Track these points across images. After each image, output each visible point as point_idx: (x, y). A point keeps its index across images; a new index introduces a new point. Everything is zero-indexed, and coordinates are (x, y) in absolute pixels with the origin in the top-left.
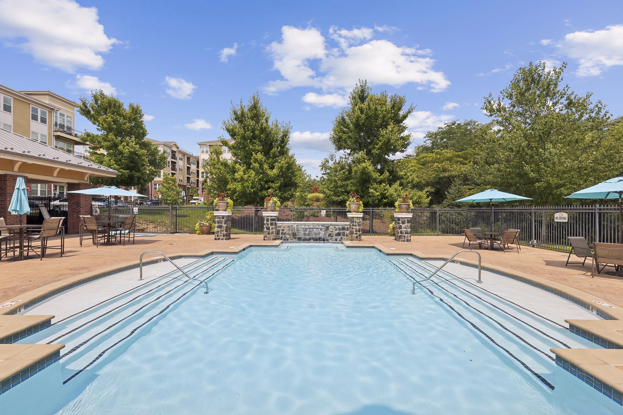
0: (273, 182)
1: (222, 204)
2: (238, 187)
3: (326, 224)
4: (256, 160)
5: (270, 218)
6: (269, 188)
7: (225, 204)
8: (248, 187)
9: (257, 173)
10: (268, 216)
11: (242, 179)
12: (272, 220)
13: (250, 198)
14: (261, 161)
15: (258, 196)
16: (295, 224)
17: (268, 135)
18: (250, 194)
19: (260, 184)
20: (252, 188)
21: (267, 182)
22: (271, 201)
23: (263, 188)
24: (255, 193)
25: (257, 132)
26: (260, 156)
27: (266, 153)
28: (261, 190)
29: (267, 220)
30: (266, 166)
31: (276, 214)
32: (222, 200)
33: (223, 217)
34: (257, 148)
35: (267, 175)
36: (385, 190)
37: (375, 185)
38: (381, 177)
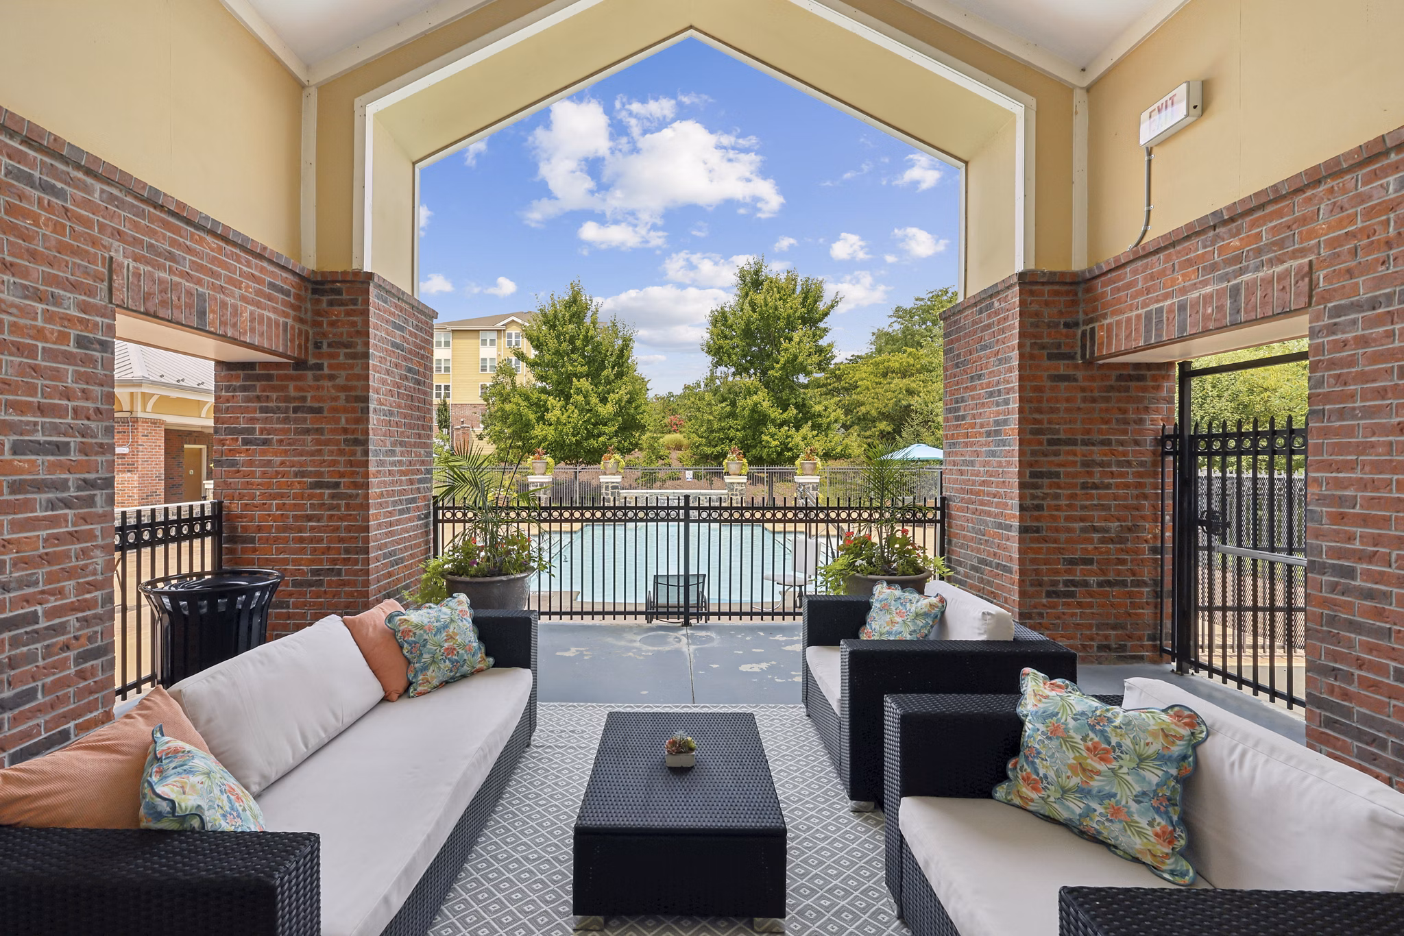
0: (605, 425)
1: (540, 466)
2: (550, 433)
4: (579, 391)
5: (610, 485)
6: (599, 435)
7: (544, 465)
8: (567, 435)
9: (581, 411)
10: (606, 483)
11: (558, 421)
12: (613, 488)
13: (570, 450)
14: (587, 392)
15: (582, 448)
17: (596, 348)
18: (570, 445)
19: (586, 429)
20: (574, 435)
21: (595, 425)
22: (612, 460)
23: (590, 435)
24: (578, 443)
25: (578, 343)
26: (585, 384)
27: (594, 376)
28: (587, 439)
29: (607, 488)
30: (594, 400)
31: (618, 479)
32: (540, 459)
33: (541, 484)
34: (580, 369)
35: (597, 414)
36: (787, 437)
37: (773, 430)
38: (784, 415)
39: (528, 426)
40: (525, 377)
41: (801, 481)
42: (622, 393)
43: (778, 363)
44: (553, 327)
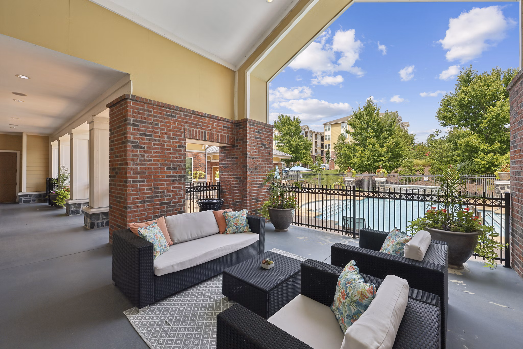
0: (383, 156)
1: (349, 174)
2: (358, 161)
3: (424, 187)
4: (370, 143)
5: (380, 182)
6: (380, 161)
7: (351, 173)
8: (365, 161)
9: (371, 151)
10: (379, 181)
11: (361, 156)
12: (381, 183)
13: (366, 168)
14: (374, 143)
15: (372, 166)
16: (399, 186)
17: (379, 125)
18: (366, 165)
19: (374, 159)
20: (367, 161)
21: (378, 157)
22: (381, 172)
23: (375, 161)
24: (370, 165)
25: (370, 124)
26: (373, 140)
27: (377, 137)
28: (374, 163)
29: (378, 183)
30: (377, 146)
31: (384, 179)
32: (350, 171)
33: (350, 181)
34: (371, 134)
35: (378, 152)
36: (493, 159)
37: (482, 155)
38: (492, 147)
39: (349, 158)
40: (349, 140)
41: (497, 183)
42: (391, 142)
43: (486, 119)
44: (359, 119)
